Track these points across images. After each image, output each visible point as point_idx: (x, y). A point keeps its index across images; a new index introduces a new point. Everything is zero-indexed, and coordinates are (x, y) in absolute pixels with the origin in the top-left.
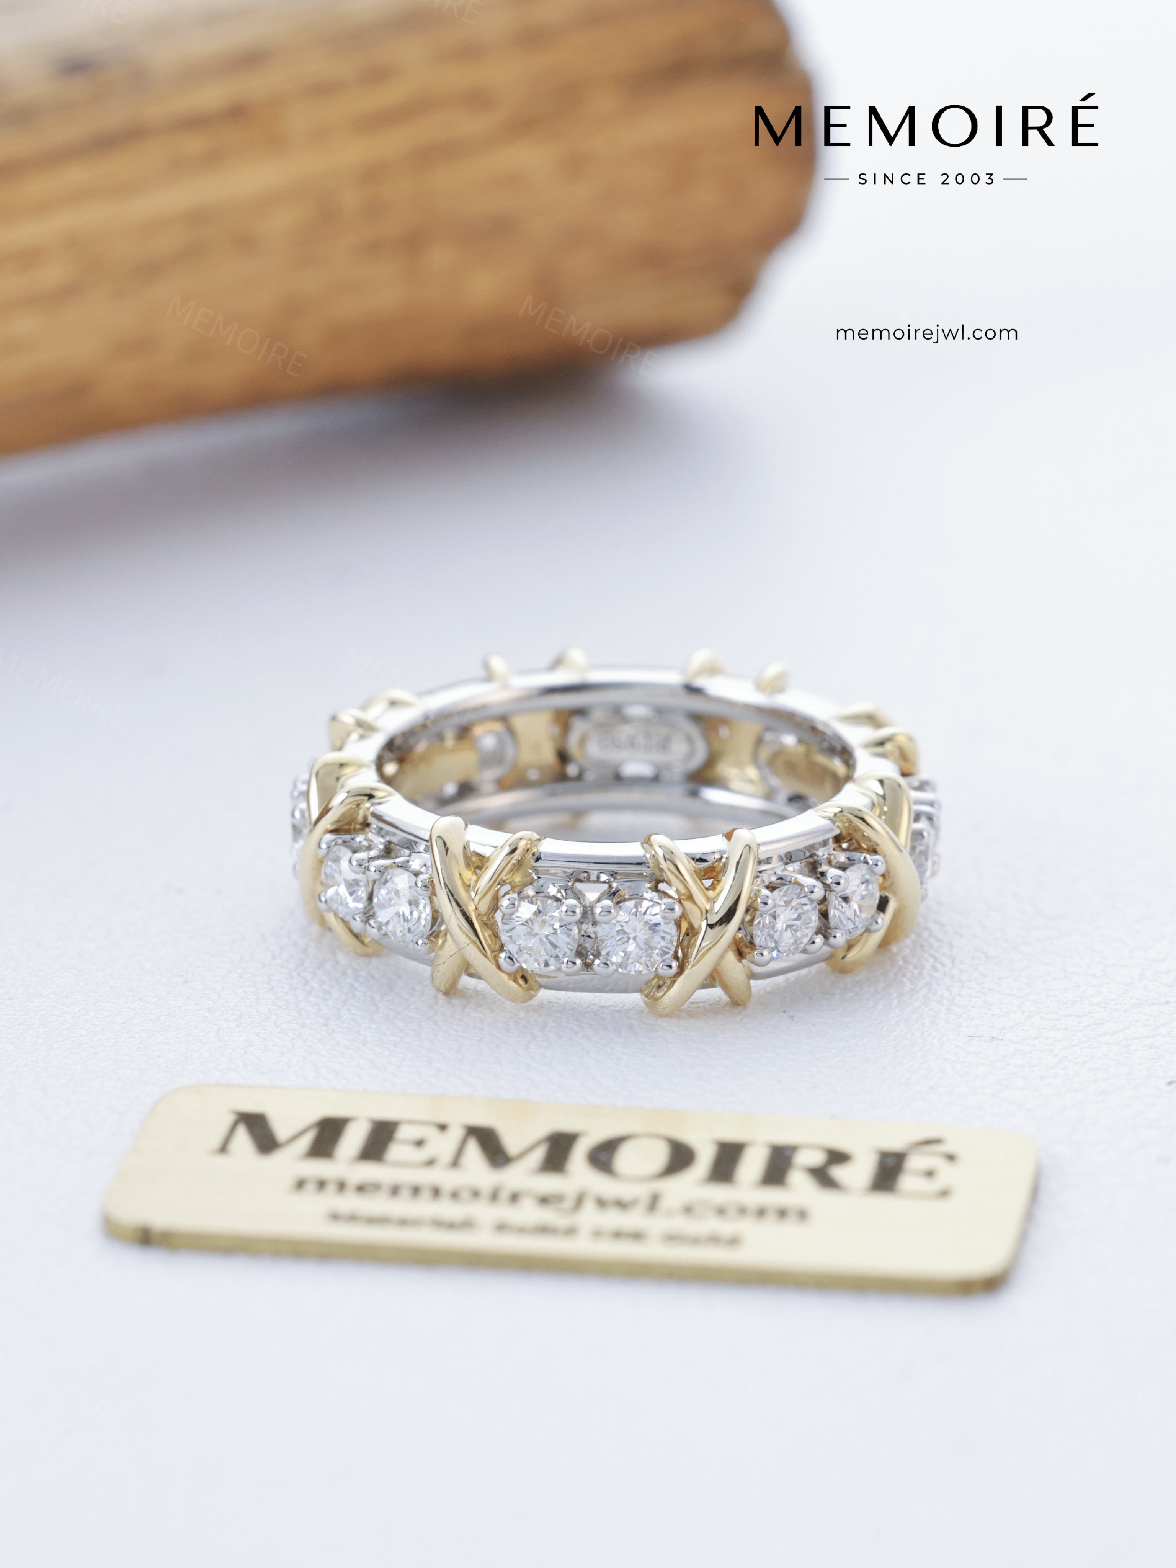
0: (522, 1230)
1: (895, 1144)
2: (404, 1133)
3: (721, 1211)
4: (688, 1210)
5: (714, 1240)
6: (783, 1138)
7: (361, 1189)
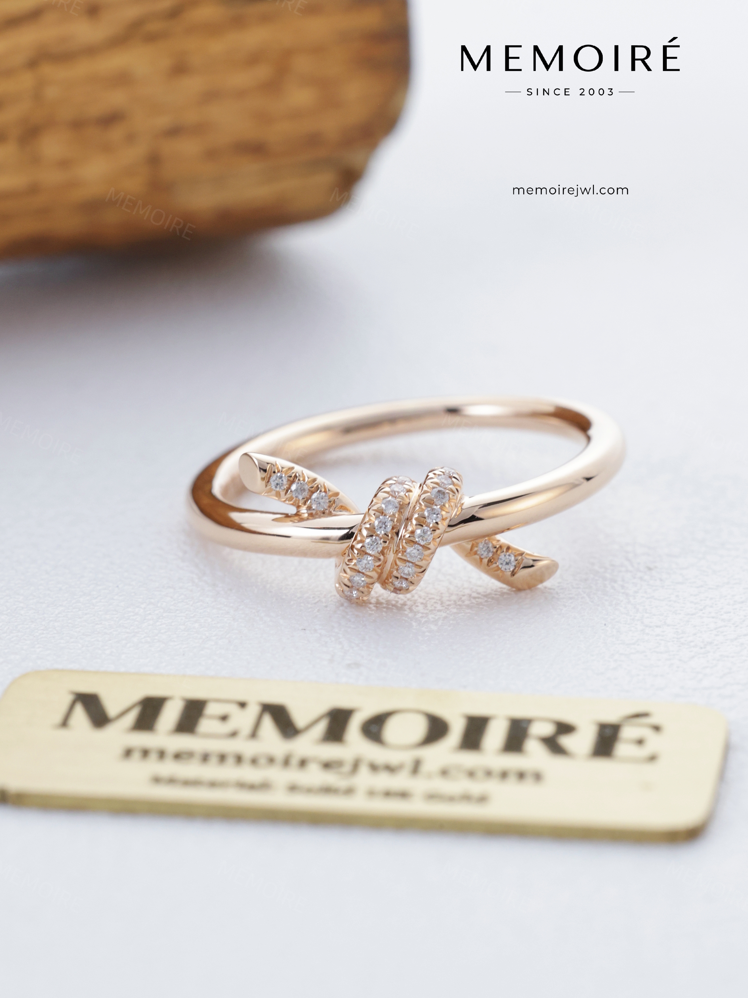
0: (309, 790)
1: (611, 718)
2: (211, 709)
3: (471, 774)
4: (444, 773)
5: (466, 798)
6: (520, 713)
7: (178, 756)
